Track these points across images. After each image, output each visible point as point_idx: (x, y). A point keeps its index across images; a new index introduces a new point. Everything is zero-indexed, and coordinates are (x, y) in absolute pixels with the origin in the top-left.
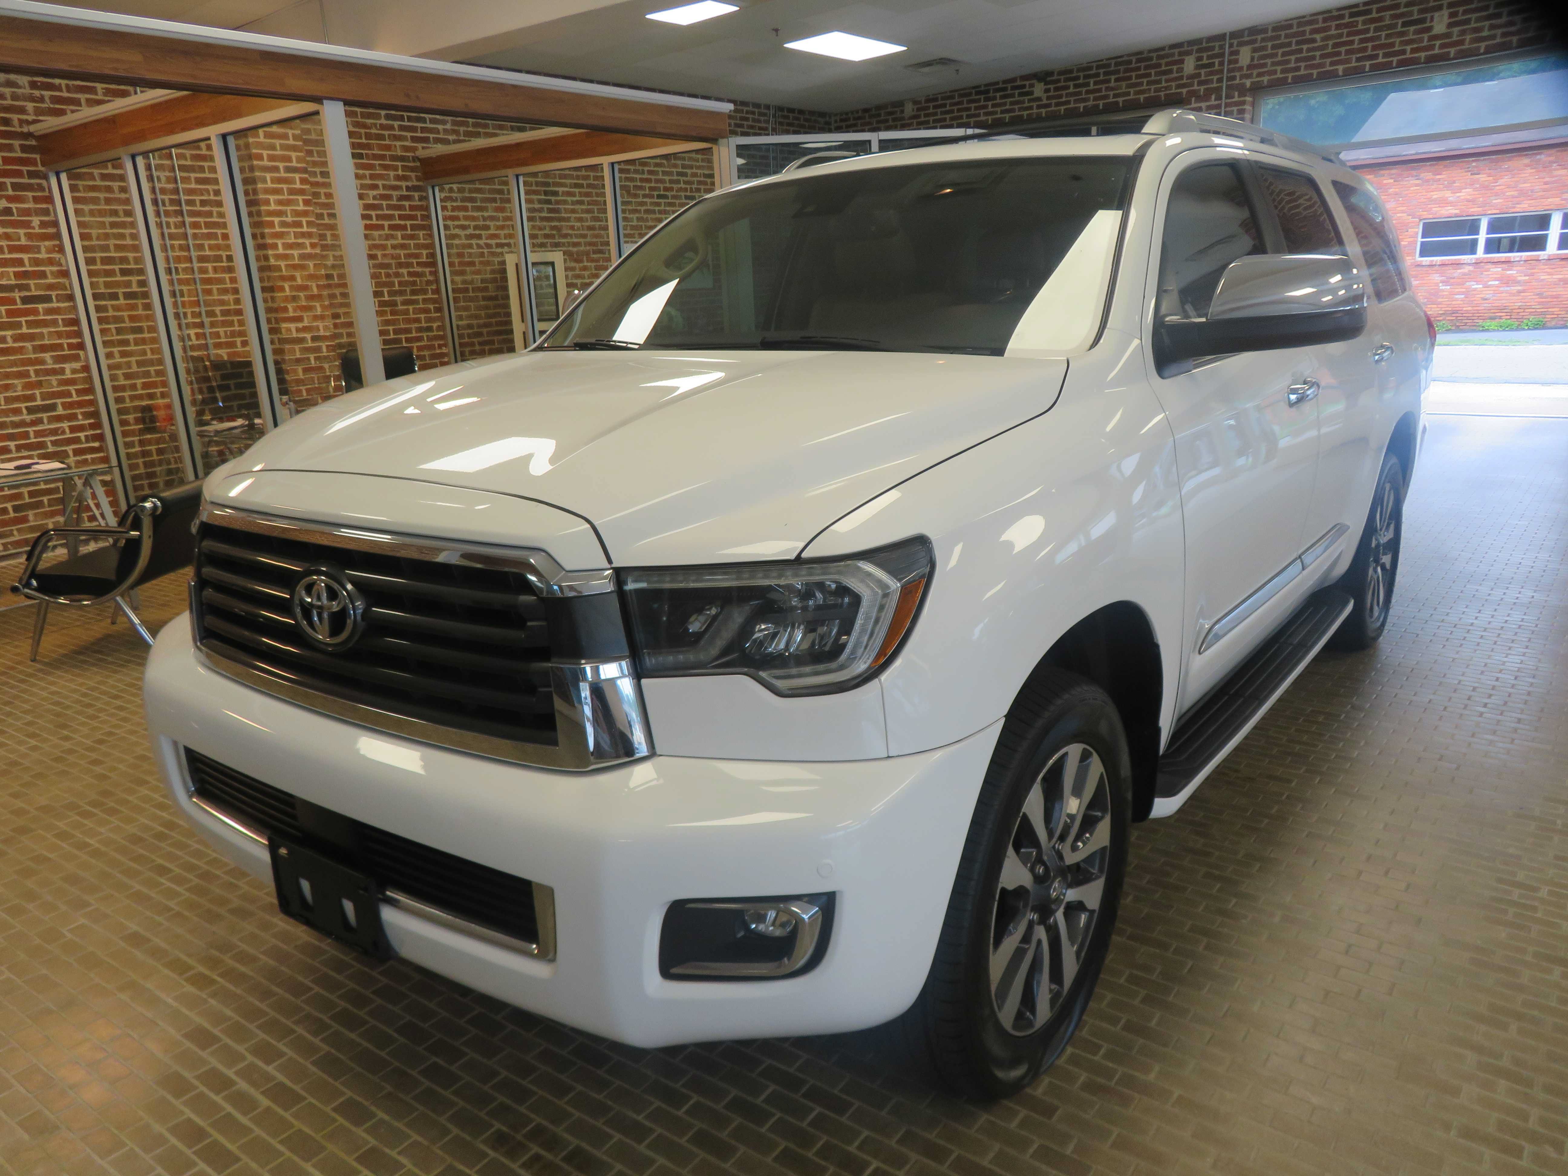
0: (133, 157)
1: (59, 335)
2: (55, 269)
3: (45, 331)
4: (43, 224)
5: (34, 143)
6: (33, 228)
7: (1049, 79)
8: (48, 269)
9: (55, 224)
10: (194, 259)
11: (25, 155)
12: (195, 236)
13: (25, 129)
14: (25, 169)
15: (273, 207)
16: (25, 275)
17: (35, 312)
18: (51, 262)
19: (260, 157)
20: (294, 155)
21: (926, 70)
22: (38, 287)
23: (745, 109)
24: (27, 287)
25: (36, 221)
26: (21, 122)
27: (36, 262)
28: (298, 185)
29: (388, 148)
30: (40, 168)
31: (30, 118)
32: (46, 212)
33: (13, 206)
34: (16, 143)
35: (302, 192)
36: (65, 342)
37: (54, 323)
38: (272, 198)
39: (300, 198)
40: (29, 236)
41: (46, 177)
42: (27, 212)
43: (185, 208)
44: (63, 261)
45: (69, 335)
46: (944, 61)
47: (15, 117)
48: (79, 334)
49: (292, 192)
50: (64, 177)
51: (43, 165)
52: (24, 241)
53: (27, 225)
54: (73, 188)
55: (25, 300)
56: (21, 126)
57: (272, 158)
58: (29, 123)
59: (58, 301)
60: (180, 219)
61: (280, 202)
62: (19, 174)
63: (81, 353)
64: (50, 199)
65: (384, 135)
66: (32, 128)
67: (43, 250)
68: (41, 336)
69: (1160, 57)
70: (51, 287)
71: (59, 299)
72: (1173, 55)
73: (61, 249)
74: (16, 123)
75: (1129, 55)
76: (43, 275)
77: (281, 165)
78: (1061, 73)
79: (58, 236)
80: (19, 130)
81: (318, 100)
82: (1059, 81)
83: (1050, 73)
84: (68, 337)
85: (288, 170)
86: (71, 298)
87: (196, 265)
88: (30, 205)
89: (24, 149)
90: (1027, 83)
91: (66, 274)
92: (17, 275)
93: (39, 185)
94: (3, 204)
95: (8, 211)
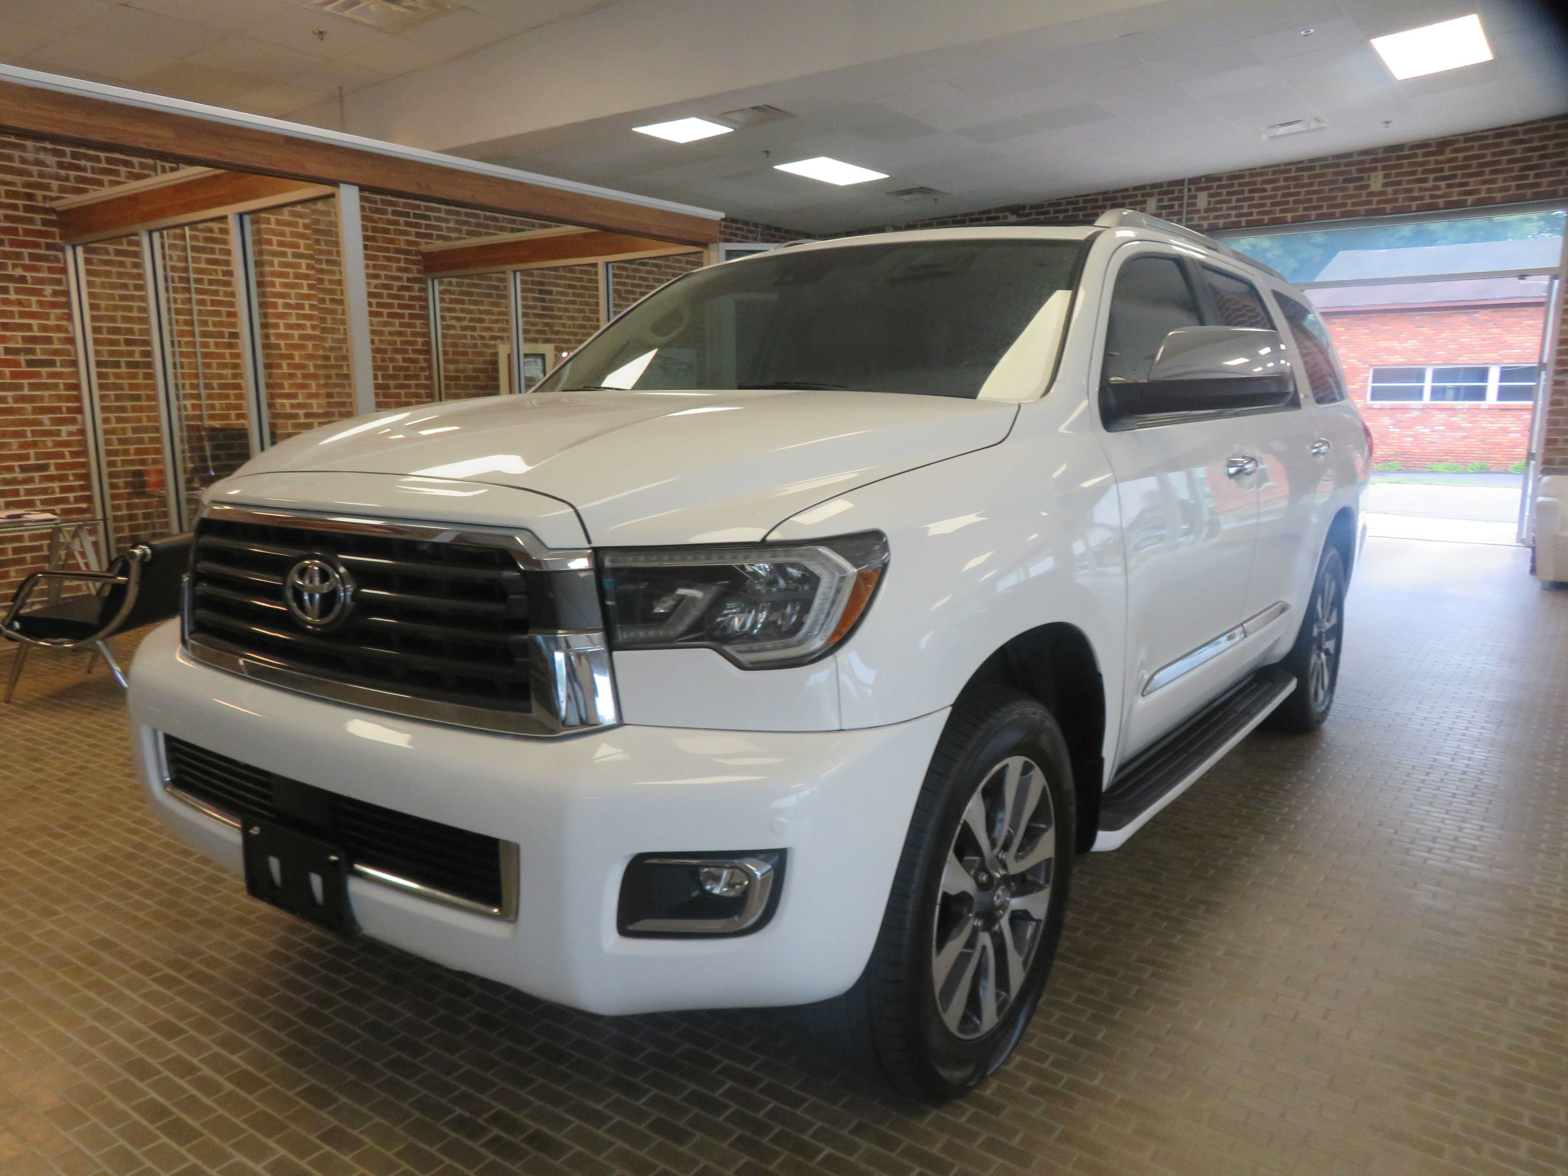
0: (150, 233)
1: (60, 398)
2: (62, 335)
3: (46, 393)
4: (55, 293)
5: (54, 217)
6: (45, 296)
7: (1021, 212)
8: (54, 335)
9: (67, 293)
10: (197, 334)
11: (44, 228)
12: (200, 312)
13: (48, 205)
14: (42, 240)
15: (278, 289)
16: (33, 340)
17: (38, 375)
18: (59, 329)
19: (269, 242)
20: (302, 242)
21: (907, 197)
22: (44, 352)
23: (735, 225)
24: (31, 351)
25: (48, 289)
26: (45, 197)
27: (44, 328)
28: (304, 270)
29: (392, 241)
30: (58, 241)
31: (53, 195)
32: (59, 282)
33: (28, 274)
34: (38, 217)
35: (307, 277)
36: (64, 405)
37: (56, 386)
38: (278, 281)
39: (305, 282)
40: (41, 304)
41: (62, 250)
42: (41, 281)
43: (193, 285)
44: (70, 329)
45: (69, 399)
46: (923, 190)
47: (39, 193)
48: (78, 399)
49: (297, 276)
50: (80, 250)
51: (61, 239)
52: (34, 308)
53: (38, 293)
54: (88, 261)
55: (30, 363)
56: (44, 202)
57: (281, 244)
58: (52, 199)
59: (62, 366)
60: (187, 295)
61: (285, 285)
62: (37, 245)
63: (78, 416)
64: (64, 271)
65: (389, 230)
66: (55, 204)
67: (52, 317)
68: (41, 398)
69: (1124, 197)
70: (56, 352)
71: (64, 364)
72: (1136, 196)
73: (69, 317)
74: (40, 198)
75: (1096, 194)
76: (49, 340)
77: (289, 251)
78: (1032, 207)
79: (68, 305)
80: (41, 204)
81: (335, 183)
82: (1030, 214)
83: (1023, 207)
84: (67, 401)
85: (295, 255)
86: (74, 363)
87: (198, 339)
88: (44, 275)
89: (45, 222)
90: (1001, 215)
91: (71, 341)
92: (25, 339)
93: (56, 257)
94: (19, 272)
95: (22, 279)
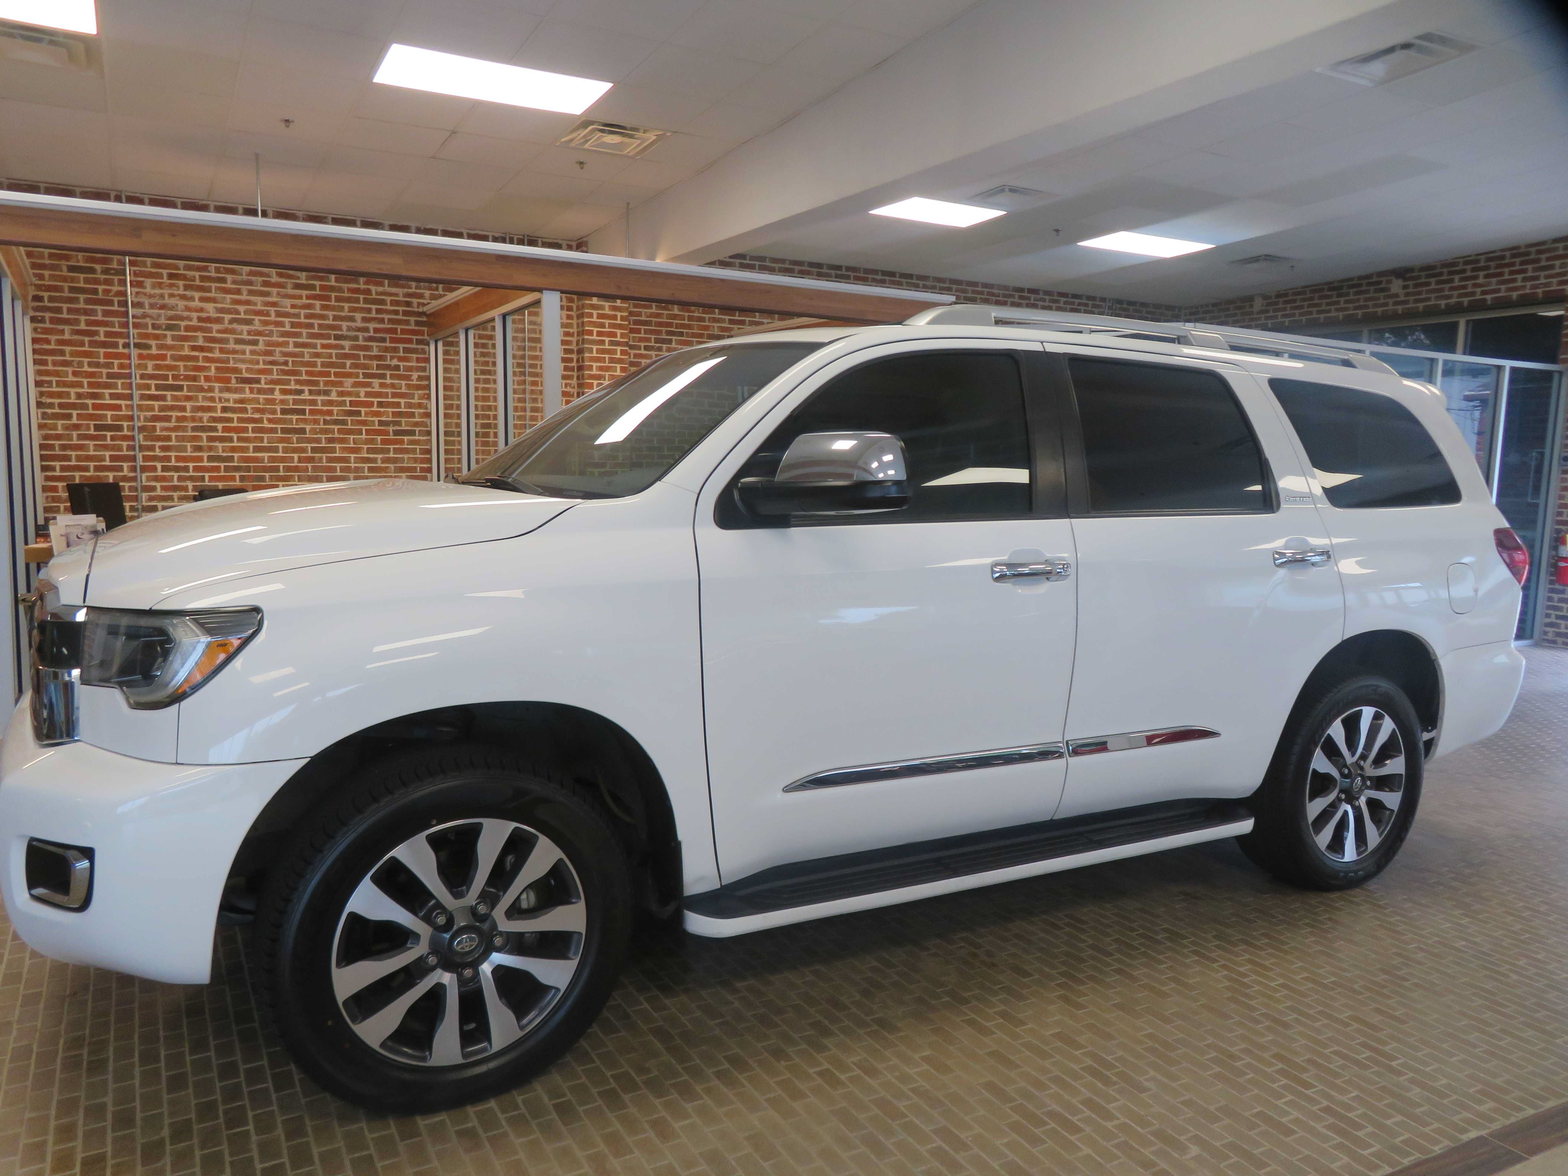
0: (467, 331)
1: (415, 460)
2: (422, 411)
3: (406, 456)
4: (420, 378)
5: (425, 319)
6: (412, 380)
7: (1408, 275)
8: (416, 411)
9: (428, 378)
10: (528, 410)
11: (417, 328)
12: (532, 392)
13: (421, 310)
14: (414, 337)
15: (595, 372)
16: (400, 414)
17: (402, 442)
18: (420, 405)
19: (590, 333)
20: (619, 332)
22: (407, 424)
24: (398, 423)
25: (415, 375)
26: (419, 304)
27: (410, 405)
28: (618, 356)
29: (706, 328)
30: (426, 337)
31: (425, 302)
32: (424, 369)
33: (401, 364)
34: (412, 319)
35: (620, 361)
36: (419, 466)
37: (414, 451)
38: (595, 365)
39: (618, 366)
40: (408, 386)
41: (428, 344)
42: (410, 369)
43: (528, 370)
44: (428, 406)
45: (423, 461)
47: (415, 301)
48: (429, 461)
49: (612, 360)
50: (440, 344)
51: (428, 335)
52: (404, 390)
53: (408, 378)
54: (446, 353)
55: (396, 433)
56: (418, 307)
57: (599, 334)
58: (424, 305)
59: (419, 435)
60: (522, 378)
61: (600, 369)
62: (410, 341)
63: (429, 475)
64: (427, 360)
66: (425, 309)
67: (416, 396)
68: (402, 460)
69: (1539, 252)
70: (416, 424)
71: (421, 433)
73: (429, 397)
74: (415, 305)
76: (412, 415)
77: (607, 339)
78: (1423, 269)
79: (428, 387)
80: (416, 310)
81: (540, 290)
82: (1419, 277)
83: (1411, 270)
84: (422, 463)
85: (612, 343)
86: (429, 433)
87: (528, 414)
88: (414, 364)
89: (417, 323)
90: (1384, 279)
91: (428, 415)
92: (394, 414)
93: (423, 349)
94: (395, 362)
95: (397, 368)
